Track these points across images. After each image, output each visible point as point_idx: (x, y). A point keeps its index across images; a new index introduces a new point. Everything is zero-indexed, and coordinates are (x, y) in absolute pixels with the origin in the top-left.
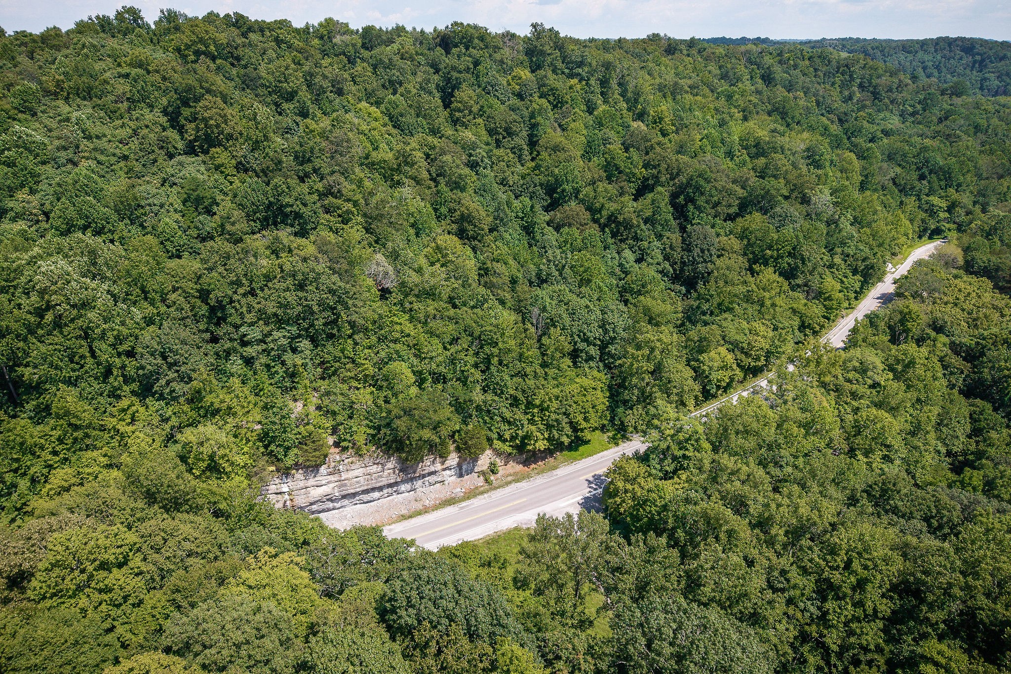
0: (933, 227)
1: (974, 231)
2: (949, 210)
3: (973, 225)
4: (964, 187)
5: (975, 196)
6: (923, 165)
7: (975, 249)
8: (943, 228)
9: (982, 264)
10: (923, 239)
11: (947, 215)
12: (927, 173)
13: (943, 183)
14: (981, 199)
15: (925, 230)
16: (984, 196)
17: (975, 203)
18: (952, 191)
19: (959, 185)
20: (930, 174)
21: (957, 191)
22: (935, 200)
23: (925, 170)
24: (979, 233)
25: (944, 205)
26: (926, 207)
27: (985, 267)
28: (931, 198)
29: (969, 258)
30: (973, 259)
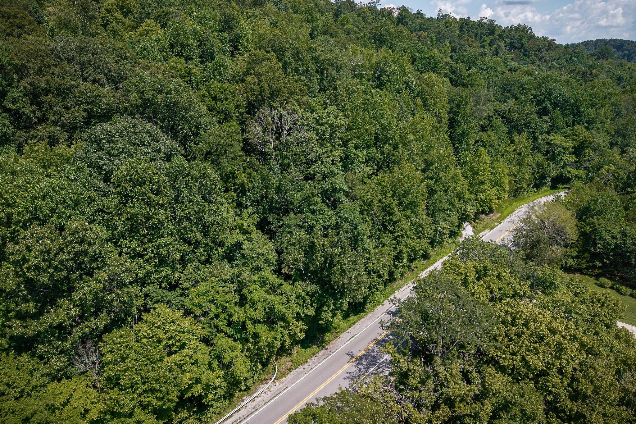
0: (554, 173)
1: (605, 179)
2: (578, 151)
3: (603, 171)
4: (597, 124)
5: (613, 136)
6: (545, 97)
7: (600, 213)
8: (568, 175)
9: (611, 241)
10: (543, 188)
11: (573, 158)
12: (550, 108)
13: (569, 119)
14: (620, 139)
15: (543, 177)
16: (624, 136)
17: (612, 145)
18: (580, 128)
19: (590, 122)
20: (554, 108)
21: (587, 128)
22: (558, 139)
23: (547, 103)
24: (612, 182)
25: (569, 144)
26: (546, 148)
27: (617, 246)
28: (552, 137)
29: (588, 229)
30: (594, 230)
